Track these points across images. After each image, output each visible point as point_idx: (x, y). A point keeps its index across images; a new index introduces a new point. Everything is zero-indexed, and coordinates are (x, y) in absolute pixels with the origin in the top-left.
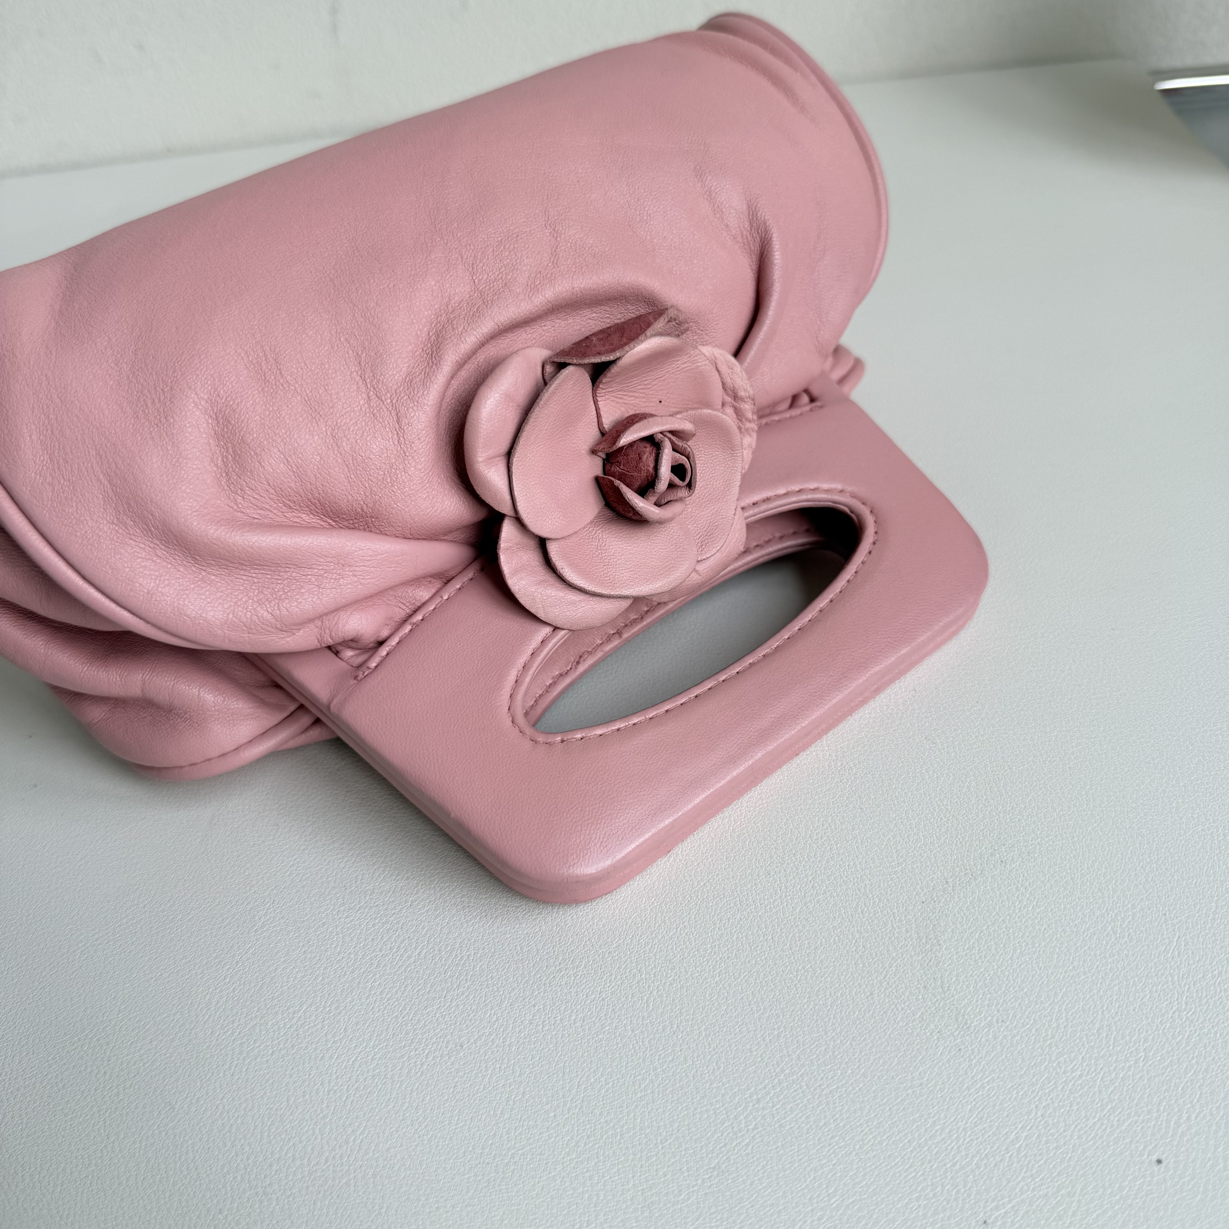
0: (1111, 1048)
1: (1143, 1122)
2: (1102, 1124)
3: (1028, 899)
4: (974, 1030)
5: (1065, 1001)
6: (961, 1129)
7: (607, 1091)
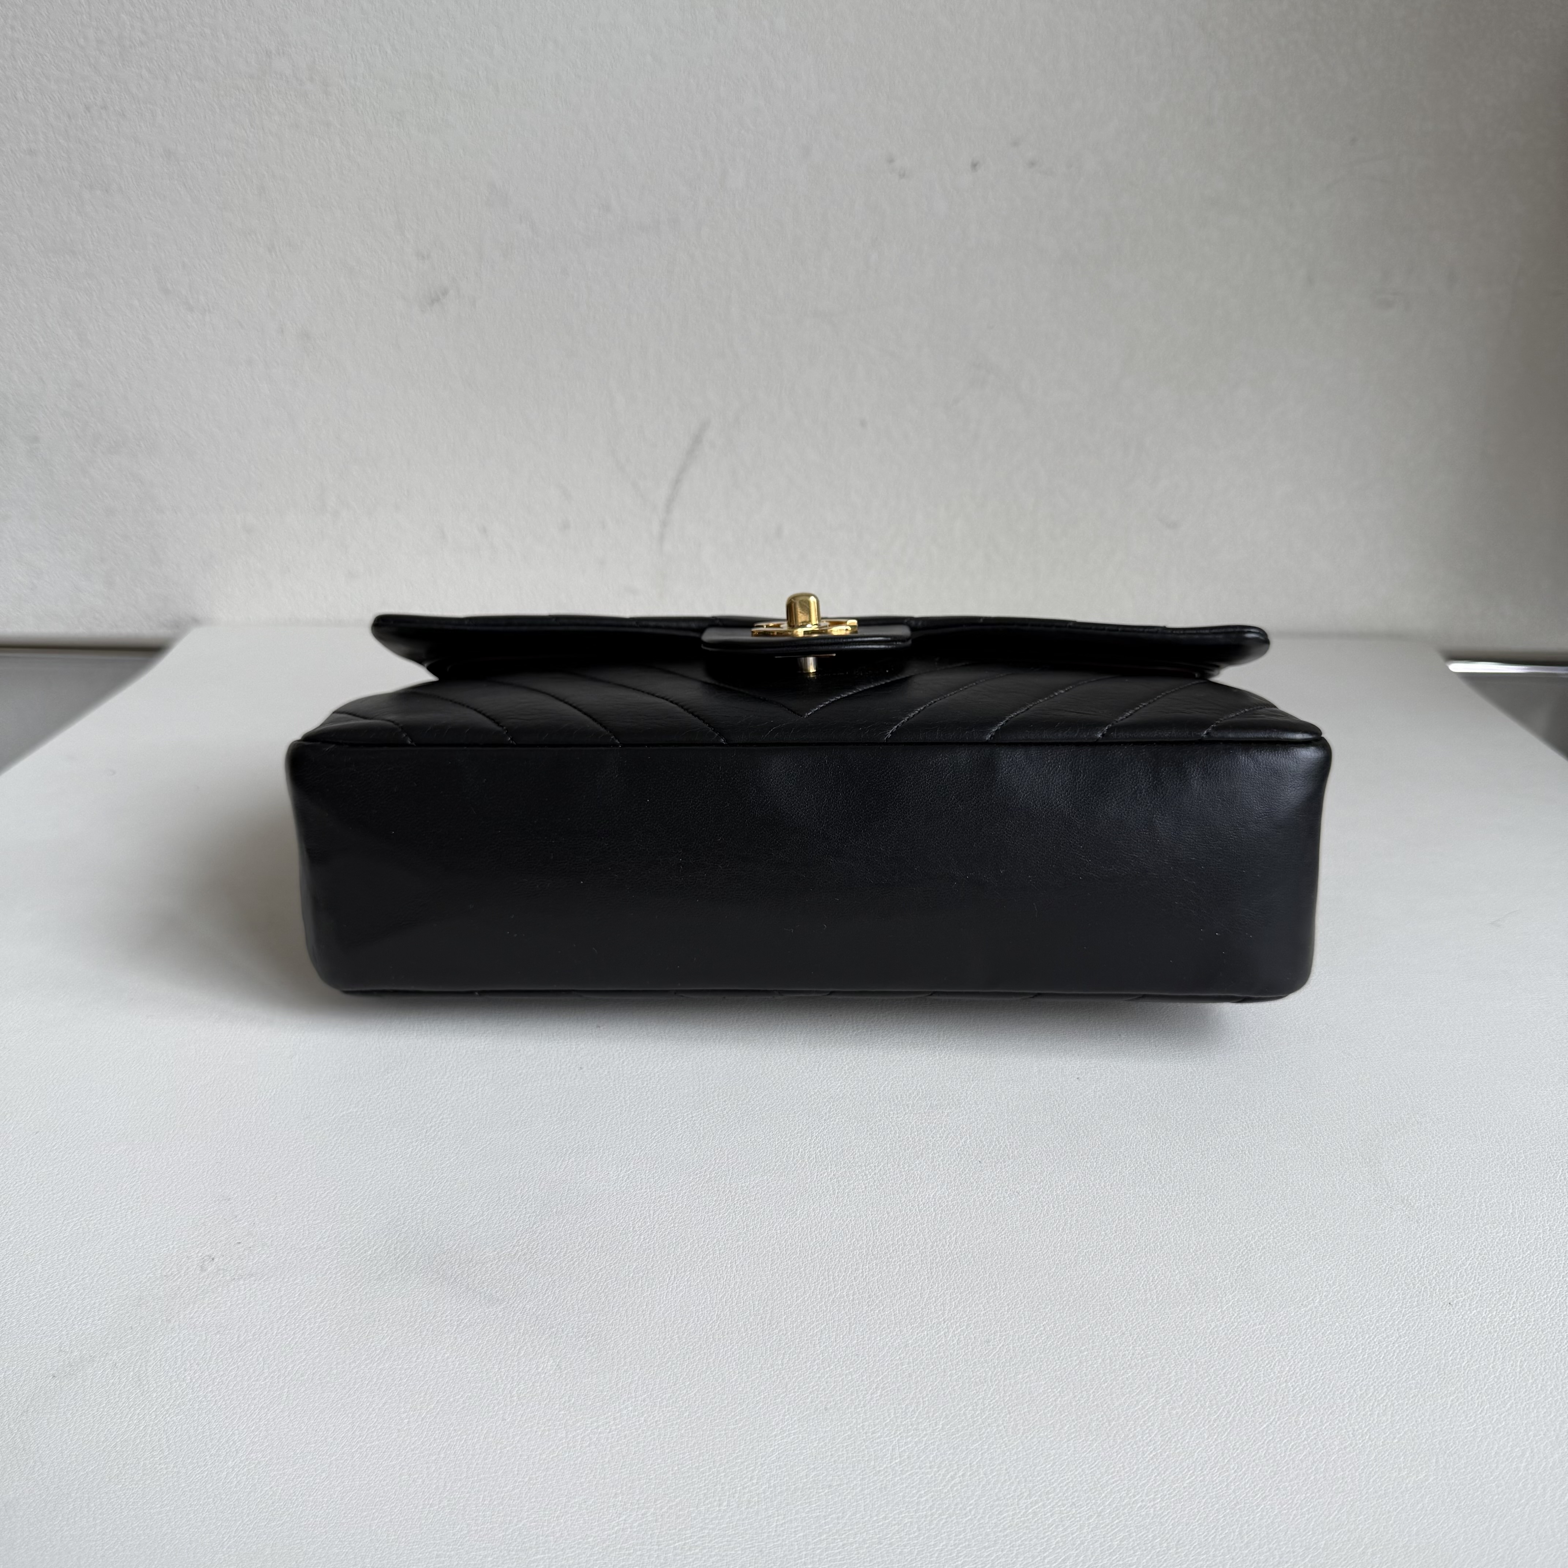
0: (1523, 1223)
1: (1555, 1261)
2: (1525, 1261)
3: (1442, 1143)
4: (1418, 1208)
5: (1483, 1197)
6: (1420, 1258)
7: (1143, 1223)
